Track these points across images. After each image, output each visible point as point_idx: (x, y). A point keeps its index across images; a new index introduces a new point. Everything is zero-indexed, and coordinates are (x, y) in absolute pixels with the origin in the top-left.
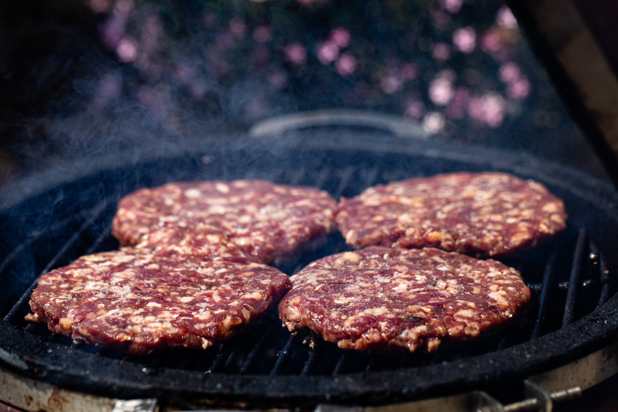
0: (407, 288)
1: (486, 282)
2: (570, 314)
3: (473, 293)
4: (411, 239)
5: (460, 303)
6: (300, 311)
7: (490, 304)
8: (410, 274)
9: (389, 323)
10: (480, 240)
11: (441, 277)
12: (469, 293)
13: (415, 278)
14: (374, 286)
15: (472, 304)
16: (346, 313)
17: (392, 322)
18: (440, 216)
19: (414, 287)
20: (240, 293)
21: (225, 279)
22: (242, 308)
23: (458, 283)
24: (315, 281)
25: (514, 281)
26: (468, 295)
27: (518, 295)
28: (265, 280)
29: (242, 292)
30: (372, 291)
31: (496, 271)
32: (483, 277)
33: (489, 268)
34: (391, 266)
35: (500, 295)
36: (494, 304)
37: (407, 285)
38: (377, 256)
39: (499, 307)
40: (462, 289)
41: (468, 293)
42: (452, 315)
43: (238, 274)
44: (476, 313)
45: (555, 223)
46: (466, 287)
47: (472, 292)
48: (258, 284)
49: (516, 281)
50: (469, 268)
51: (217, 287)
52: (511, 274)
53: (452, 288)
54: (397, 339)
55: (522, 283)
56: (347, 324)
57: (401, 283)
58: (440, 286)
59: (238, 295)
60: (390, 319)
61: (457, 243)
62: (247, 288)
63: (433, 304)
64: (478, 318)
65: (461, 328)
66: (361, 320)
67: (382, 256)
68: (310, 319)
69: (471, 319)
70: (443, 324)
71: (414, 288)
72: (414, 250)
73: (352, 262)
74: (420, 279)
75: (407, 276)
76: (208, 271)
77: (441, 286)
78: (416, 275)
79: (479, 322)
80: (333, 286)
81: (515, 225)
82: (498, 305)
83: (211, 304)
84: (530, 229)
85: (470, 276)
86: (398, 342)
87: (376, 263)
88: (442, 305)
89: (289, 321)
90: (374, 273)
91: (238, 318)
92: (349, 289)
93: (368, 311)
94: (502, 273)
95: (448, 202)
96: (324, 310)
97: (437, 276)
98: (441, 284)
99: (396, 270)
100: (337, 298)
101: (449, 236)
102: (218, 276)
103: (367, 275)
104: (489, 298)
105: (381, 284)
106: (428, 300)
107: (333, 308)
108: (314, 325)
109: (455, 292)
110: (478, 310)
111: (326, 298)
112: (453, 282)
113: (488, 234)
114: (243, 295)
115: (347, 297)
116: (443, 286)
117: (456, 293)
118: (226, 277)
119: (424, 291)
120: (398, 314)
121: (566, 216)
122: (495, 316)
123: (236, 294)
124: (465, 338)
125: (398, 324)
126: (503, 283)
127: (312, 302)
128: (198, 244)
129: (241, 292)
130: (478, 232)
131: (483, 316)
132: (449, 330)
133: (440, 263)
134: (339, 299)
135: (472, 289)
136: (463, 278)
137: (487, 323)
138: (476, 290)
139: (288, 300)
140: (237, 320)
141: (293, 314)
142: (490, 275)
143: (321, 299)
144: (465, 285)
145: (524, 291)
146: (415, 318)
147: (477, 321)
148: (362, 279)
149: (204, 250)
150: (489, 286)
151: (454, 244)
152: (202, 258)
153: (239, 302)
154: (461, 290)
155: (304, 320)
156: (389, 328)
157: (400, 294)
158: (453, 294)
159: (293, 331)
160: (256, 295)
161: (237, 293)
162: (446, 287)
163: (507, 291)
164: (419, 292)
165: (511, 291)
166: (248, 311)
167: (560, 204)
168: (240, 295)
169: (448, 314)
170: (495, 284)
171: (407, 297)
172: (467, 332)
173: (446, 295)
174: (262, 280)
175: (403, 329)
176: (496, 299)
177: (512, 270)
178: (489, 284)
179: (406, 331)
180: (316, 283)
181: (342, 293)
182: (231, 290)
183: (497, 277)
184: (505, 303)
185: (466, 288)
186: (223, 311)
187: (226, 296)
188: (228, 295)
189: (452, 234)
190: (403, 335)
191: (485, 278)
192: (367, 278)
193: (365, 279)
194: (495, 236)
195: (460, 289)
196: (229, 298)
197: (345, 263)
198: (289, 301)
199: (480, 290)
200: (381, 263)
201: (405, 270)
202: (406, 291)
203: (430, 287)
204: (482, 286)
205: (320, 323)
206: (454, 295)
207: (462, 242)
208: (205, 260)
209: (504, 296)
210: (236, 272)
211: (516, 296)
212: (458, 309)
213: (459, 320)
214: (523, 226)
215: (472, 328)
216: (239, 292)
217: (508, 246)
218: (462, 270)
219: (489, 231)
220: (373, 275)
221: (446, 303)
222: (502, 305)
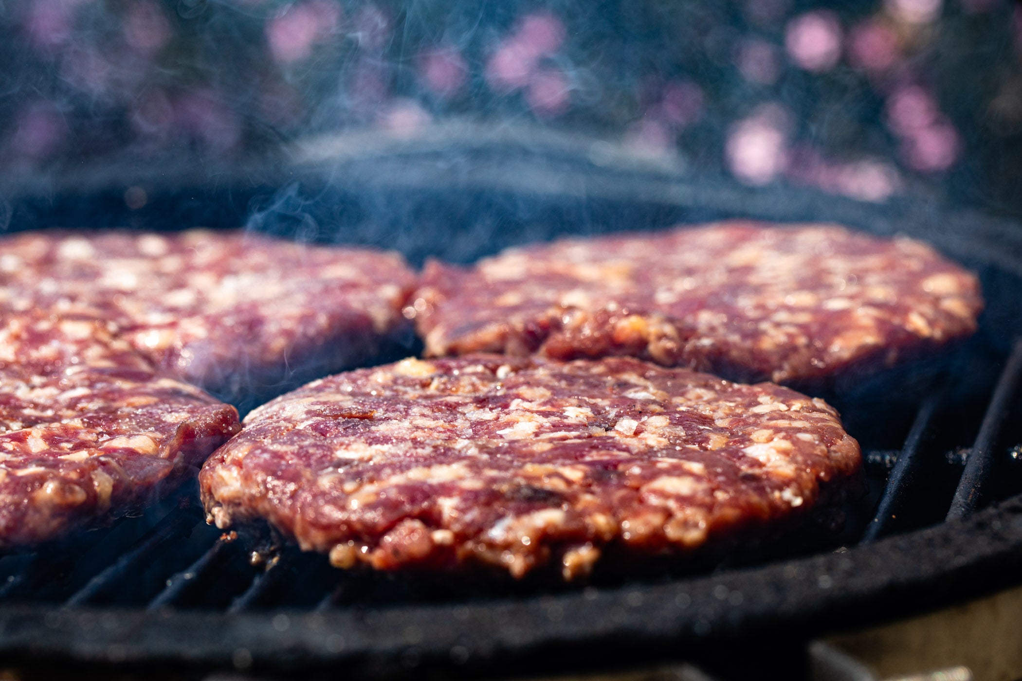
0: (536, 430)
1: (743, 425)
2: (964, 507)
3: (709, 447)
4: (574, 338)
5: (665, 462)
6: (241, 476)
7: (745, 469)
8: (553, 406)
9: (465, 500)
10: (748, 344)
11: (631, 411)
12: (696, 447)
13: (561, 413)
14: (454, 426)
15: (696, 467)
16: (358, 476)
17: (472, 498)
18: (664, 297)
19: (554, 429)
20: (102, 436)
21: (78, 411)
22: (94, 468)
23: (671, 423)
24: (302, 412)
25: (817, 422)
26: (694, 451)
27: (822, 451)
28: (173, 413)
29: (109, 434)
30: (443, 436)
31: (774, 401)
32: (740, 415)
33: (757, 397)
34: (509, 388)
35: (775, 448)
36: (756, 471)
37: (538, 424)
38: (480, 368)
39: (768, 479)
40: (679, 437)
41: (694, 446)
42: (637, 489)
43: (114, 400)
44: (702, 486)
45: (949, 316)
46: (690, 432)
47: (703, 445)
48: (154, 422)
49: (824, 424)
50: (707, 395)
51: (49, 425)
52: (815, 409)
53: (653, 434)
54: (478, 542)
55: (838, 428)
56: (355, 504)
57: (521, 419)
58: (623, 427)
59: (96, 442)
60: (470, 491)
61: (689, 346)
62: (124, 427)
63: (592, 464)
64: (708, 500)
65: (656, 520)
66: (393, 494)
67: (494, 371)
68: (264, 496)
69: (684, 500)
70: (609, 509)
71: (552, 432)
72: (579, 363)
73: (413, 380)
74: (574, 413)
75: (543, 408)
76: (42, 395)
77: (626, 428)
78: (567, 406)
79: (709, 508)
80: (343, 422)
81: (843, 314)
82: (767, 473)
83: (16, 456)
84: (881, 324)
85: (706, 411)
86: (482, 549)
87: (473, 385)
88: (615, 466)
89: (218, 504)
90: (460, 402)
91: (77, 488)
92: (382, 429)
93: (416, 474)
94: (789, 406)
95: (689, 272)
96: (303, 473)
97: (620, 410)
98: (627, 425)
99: (518, 396)
100: (344, 447)
101: (668, 329)
102: (64, 405)
103: (441, 404)
104: (744, 456)
105: (472, 424)
106: (583, 456)
107: (327, 467)
108: (275, 511)
109: (660, 442)
110: (710, 481)
111: (314, 445)
112: (658, 422)
113: (772, 332)
114: (108, 440)
115: (370, 444)
116: (630, 429)
117: (662, 445)
118: (80, 406)
119: (579, 437)
120: (494, 480)
121: (978, 303)
122: (755, 498)
123: (91, 437)
124: (665, 551)
125: (488, 504)
126: (787, 426)
127: (277, 455)
128: (38, 339)
129: (104, 435)
130: (749, 326)
131: (721, 496)
132: (626, 525)
133: (635, 386)
134: (349, 448)
135: (707, 439)
136: (686, 414)
137: (730, 513)
138: (715, 442)
139: (223, 455)
140: (72, 491)
141: (226, 485)
142: (757, 410)
143: (301, 447)
144: (687, 428)
145: (842, 445)
146: (536, 491)
147: (701, 505)
148: (426, 411)
149: (46, 351)
150: (750, 434)
151: (681, 350)
152: (40, 369)
153: (90, 455)
154: (676, 440)
155: (252, 498)
156: (463, 511)
157: (512, 442)
158: (652, 447)
159: (226, 530)
160: (142, 442)
161: (95, 435)
162: (637, 433)
163: (796, 442)
164: (565, 438)
165: (805, 442)
166: (107, 476)
167: (969, 279)
168: (101, 440)
169: (625, 487)
170: (767, 427)
171: (529, 448)
172: (672, 532)
173: (631, 447)
174: (166, 414)
175: (500, 517)
176: (762, 459)
177: (819, 403)
178: (750, 429)
179: (509, 521)
180: (304, 416)
181: (360, 437)
182: (81, 429)
183: (774, 414)
184: (787, 469)
185: (690, 435)
186: (41, 469)
187: (62, 442)
188: (70, 438)
189: (679, 325)
190: (497, 533)
191: (744, 416)
192: (440, 410)
193: (433, 411)
194: (790, 336)
195: (674, 437)
196: (70, 446)
197: (395, 381)
198: (225, 456)
199: (725, 441)
200: (486, 382)
201: (542, 396)
202: (532, 436)
203: (598, 431)
204: (732, 434)
205: (289, 503)
206: (655, 449)
207: (704, 346)
208: (43, 373)
209: (786, 453)
210: (111, 396)
211: (818, 452)
212: (653, 474)
213: (654, 500)
214: (865, 316)
215: (685, 524)
216: (101, 434)
217: (821, 359)
218: (690, 400)
219: (778, 325)
220: (458, 404)
221: (629, 461)
222: (778, 475)
